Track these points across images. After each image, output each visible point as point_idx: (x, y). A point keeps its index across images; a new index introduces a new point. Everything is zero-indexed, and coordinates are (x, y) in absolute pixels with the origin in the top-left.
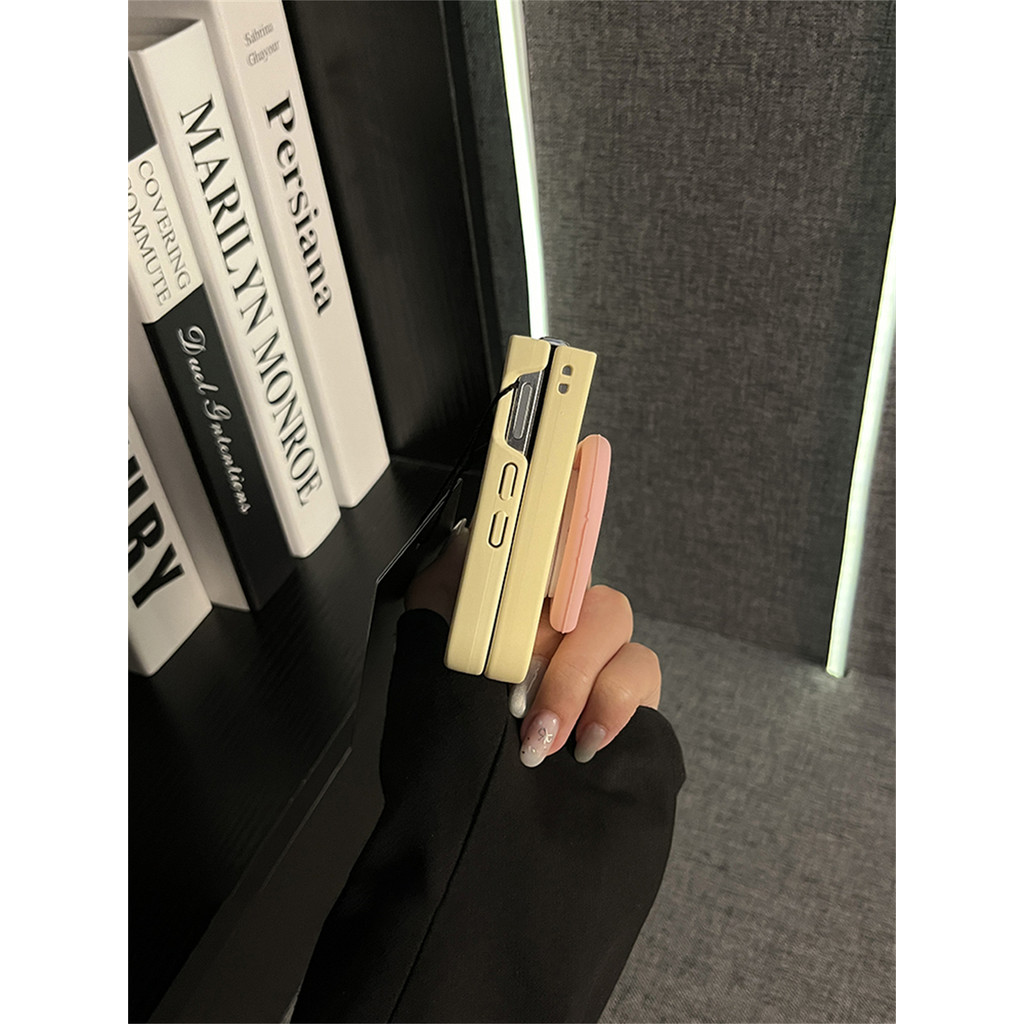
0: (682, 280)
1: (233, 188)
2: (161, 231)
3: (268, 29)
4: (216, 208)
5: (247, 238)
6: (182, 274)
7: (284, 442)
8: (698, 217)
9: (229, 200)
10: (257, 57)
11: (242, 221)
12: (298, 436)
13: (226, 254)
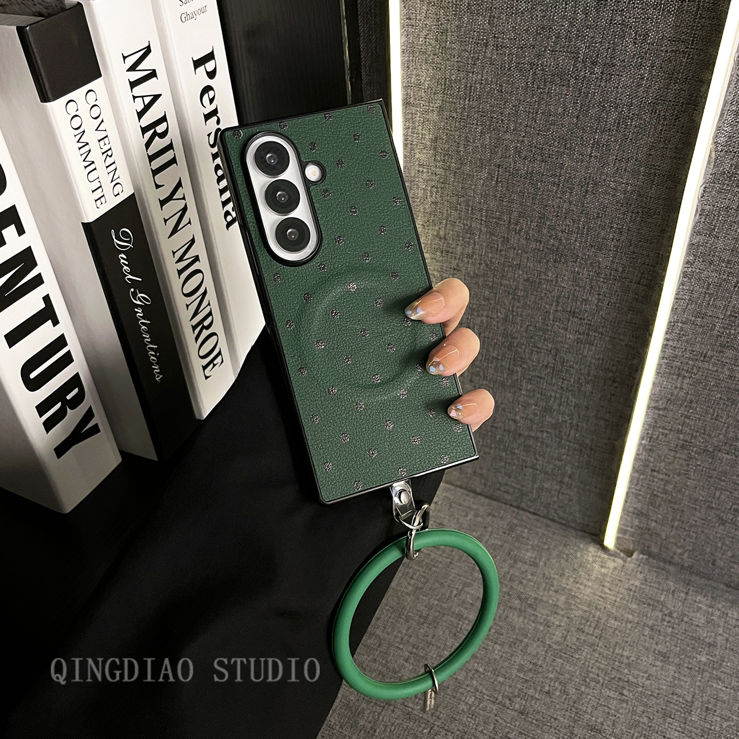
1: (164, 119)
2: (101, 149)
4: (149, 134)
5: (173, 161)
6: (117, 184)
7: (194, 328)
9: (160, 129)
10: (188, 17)
11: (169, 147)
12: (206, 323)
13: (155, 172)
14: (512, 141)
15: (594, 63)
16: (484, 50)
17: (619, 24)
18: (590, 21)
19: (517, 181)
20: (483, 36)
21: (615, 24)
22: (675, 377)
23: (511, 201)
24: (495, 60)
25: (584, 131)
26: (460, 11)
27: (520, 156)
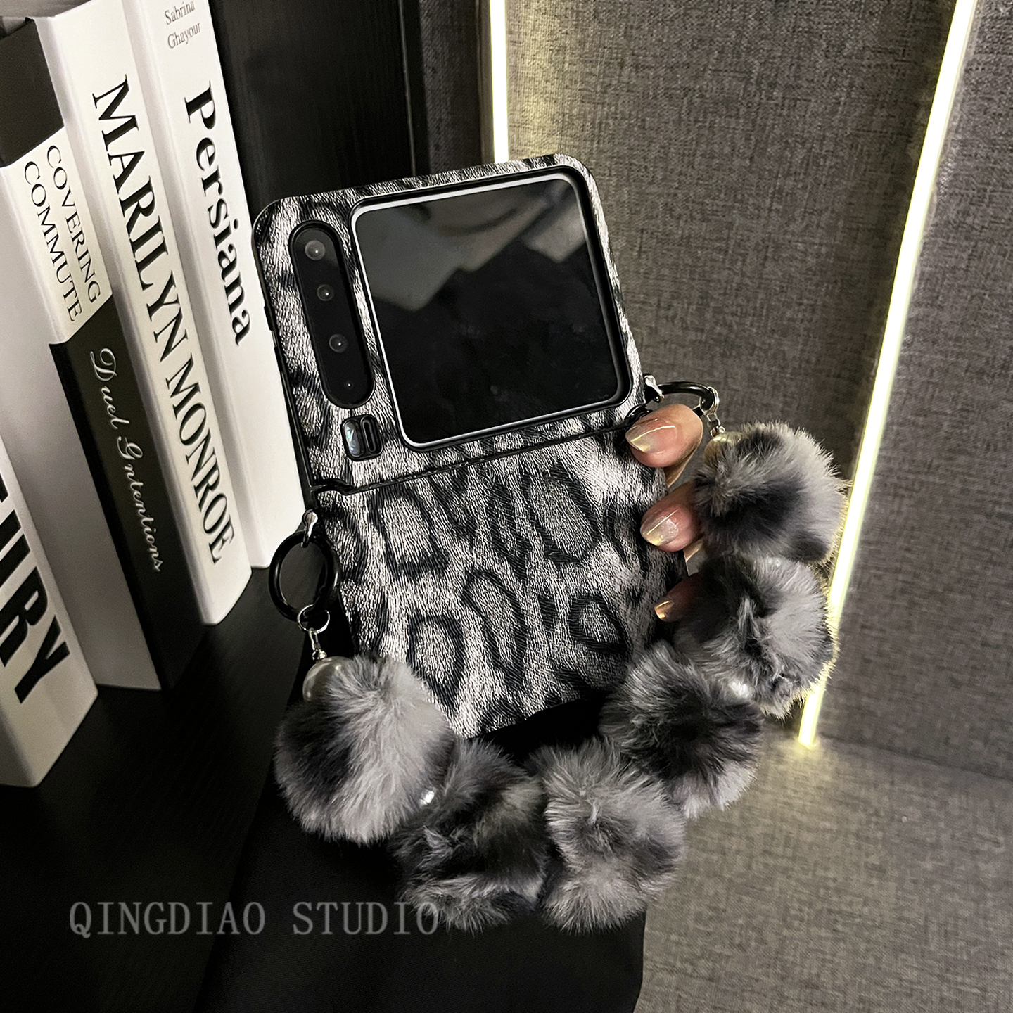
0: (659, 306)
1: (148, 187)
4: (131, 210)
5: (162, 247)
6: (92, 284)
7: (197, 489)
9: (144, 202)
10: (177, 40)
11: (157, 228)
12: (211, 481)
13: (140, 266)
14: (660, 195)
15: (773, 85)
16: (618, 72)
17: (806, 32)
18: (765, 30)
19: (669, 250)
20: (617, 53)
21: (800, 32)
23: (660, 278)
24: (634, 85)
25: (761, 177)
26: (584, 21)
27: (671, 216)
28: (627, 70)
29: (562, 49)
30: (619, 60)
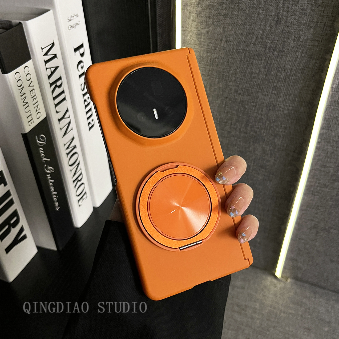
0: (231, 124)
1: (60, 78)
2: (31, 95)
3: (77, 16)
4: (53, 86)
5: (64, 99)
6: (39, 112)
7: (74, 181)
8: (240, 101)
9: (58, 83)
10: (72, 27)
11: (63, 92)
12: (79, 179)
13: (56, 105)
14: (233, 86)
15: (274, 50)
16: (220, 43)
17: (287, 32)
18: (273, 31)
19: (235, 105)
20: (220, 36)
21: (285, 32)
22: (311, 195)
23: (233, 114)
24: (225, 48)
25: (269, 81)
26: (209, 25)
27: (237, 93)
28: (223, 42)
29: (200, 34)
30: (221, 39)
